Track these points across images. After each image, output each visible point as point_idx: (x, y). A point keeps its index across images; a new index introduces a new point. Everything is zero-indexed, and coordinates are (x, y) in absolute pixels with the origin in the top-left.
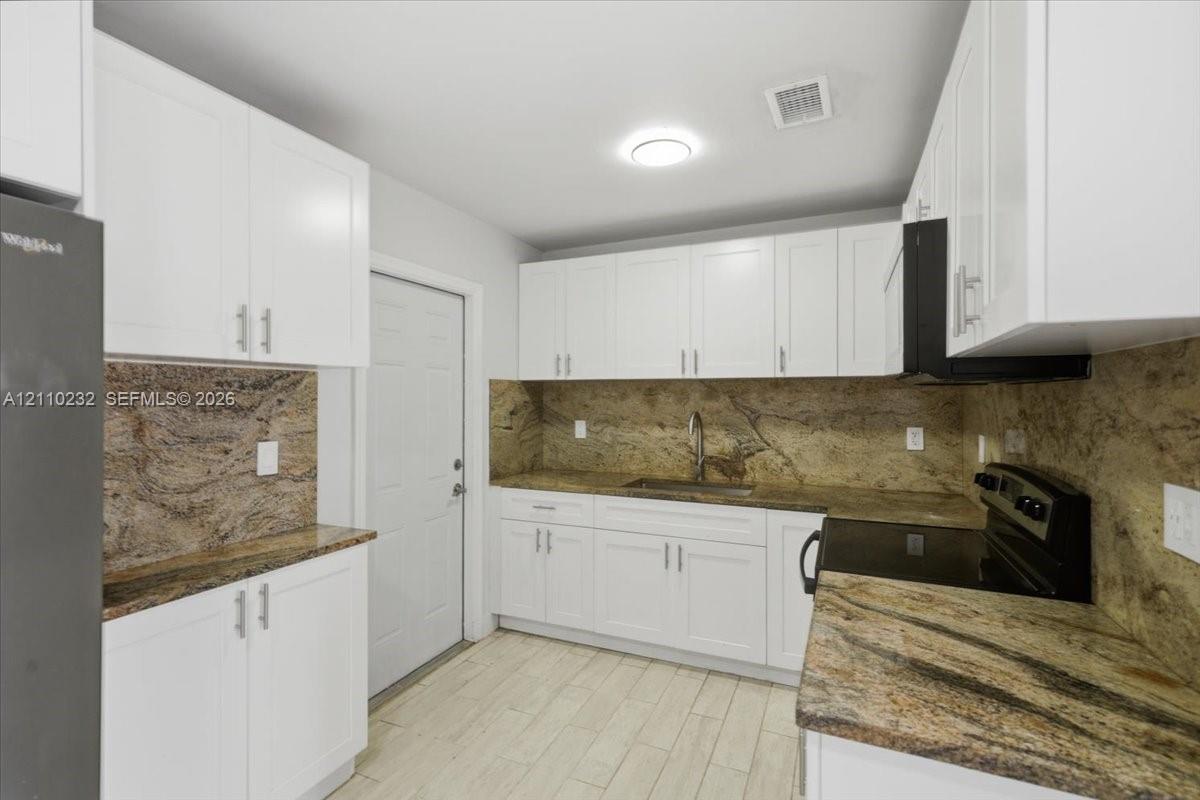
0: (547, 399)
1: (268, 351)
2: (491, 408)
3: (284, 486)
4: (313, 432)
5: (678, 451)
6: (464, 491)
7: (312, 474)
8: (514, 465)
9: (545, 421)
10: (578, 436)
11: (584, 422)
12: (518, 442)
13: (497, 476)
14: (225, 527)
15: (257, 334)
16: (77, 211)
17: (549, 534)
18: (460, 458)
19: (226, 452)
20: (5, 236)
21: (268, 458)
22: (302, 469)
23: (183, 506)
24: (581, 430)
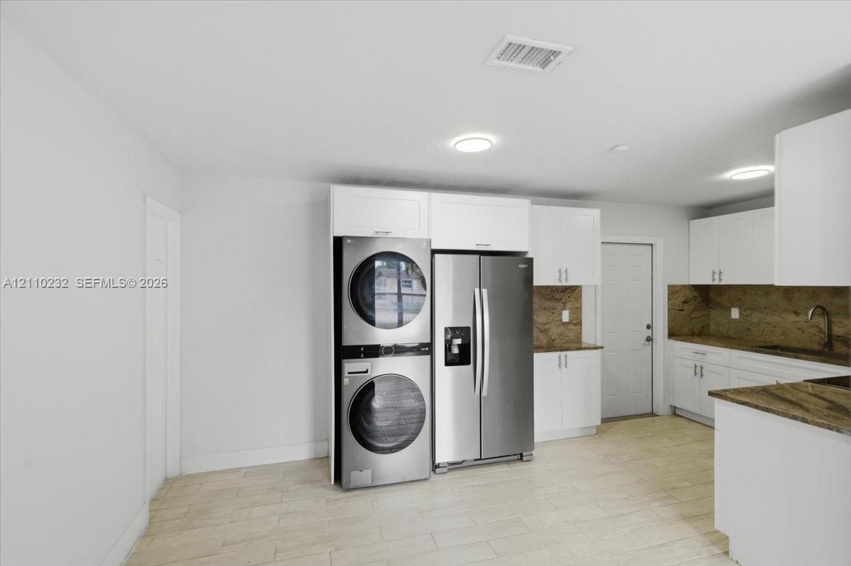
0: (712, 294)
1: (567, 281)
2: (669, 300)
3: (571, 327)
4: (581, 308)
5: (810, 330)
6: (652, 340)
7: (580, 324)
8: (686, 331)
9: (711, 308)
10: (733, 317)
11: (737, 309)
12: (689, 318)
13: (672, 335)
14: (553, 337)
15: (564, 277)
16: (526, 256)
17: (702, 368)
18: (651, 324)
19: (553, 313)
20: (520, 266)
21: (566, 316)
22: (577, 322)
23: (542, 329)
24: (735, 313)
